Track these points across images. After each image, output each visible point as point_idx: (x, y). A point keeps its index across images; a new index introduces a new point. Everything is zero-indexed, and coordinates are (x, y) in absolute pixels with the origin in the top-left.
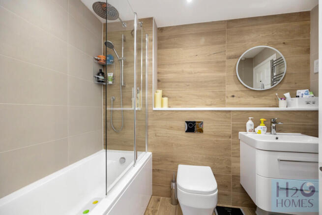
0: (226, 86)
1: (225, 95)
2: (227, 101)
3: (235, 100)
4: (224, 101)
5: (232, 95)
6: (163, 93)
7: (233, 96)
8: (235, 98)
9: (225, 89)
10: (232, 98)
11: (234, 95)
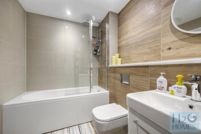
0: (162, 39)
1: (160, 49)
2: (162, 54)
3: (172, 53)
4: (160, 55)
5: (168, 47)
6: (119, 56)
7: (170, 49)
8: (171, 50)
9: (160, 42)
10: (168, 51)
11: (171, 47)
